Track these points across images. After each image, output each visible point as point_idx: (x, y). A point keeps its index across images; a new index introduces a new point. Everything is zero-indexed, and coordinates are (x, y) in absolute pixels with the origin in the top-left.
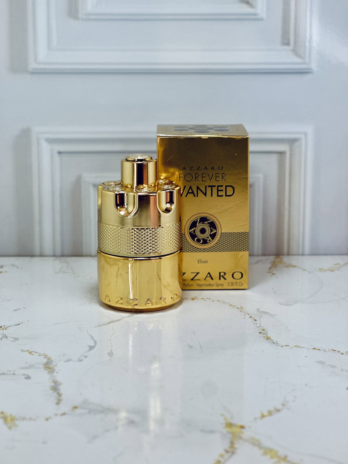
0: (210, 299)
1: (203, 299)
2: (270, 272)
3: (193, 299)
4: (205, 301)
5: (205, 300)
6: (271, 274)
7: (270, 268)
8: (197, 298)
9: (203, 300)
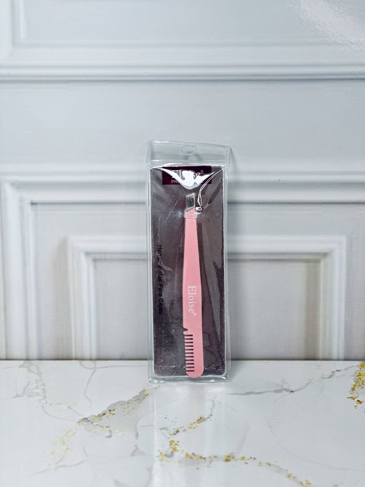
0: (255, 459)
1: (243, 458)
2: (354, 399)
3: (227, 460)
4: (246, 463)
5: (247, 461)
6: (355, 402)
7: (353, 389)
8: (234, 458)
9: (243, 461)
